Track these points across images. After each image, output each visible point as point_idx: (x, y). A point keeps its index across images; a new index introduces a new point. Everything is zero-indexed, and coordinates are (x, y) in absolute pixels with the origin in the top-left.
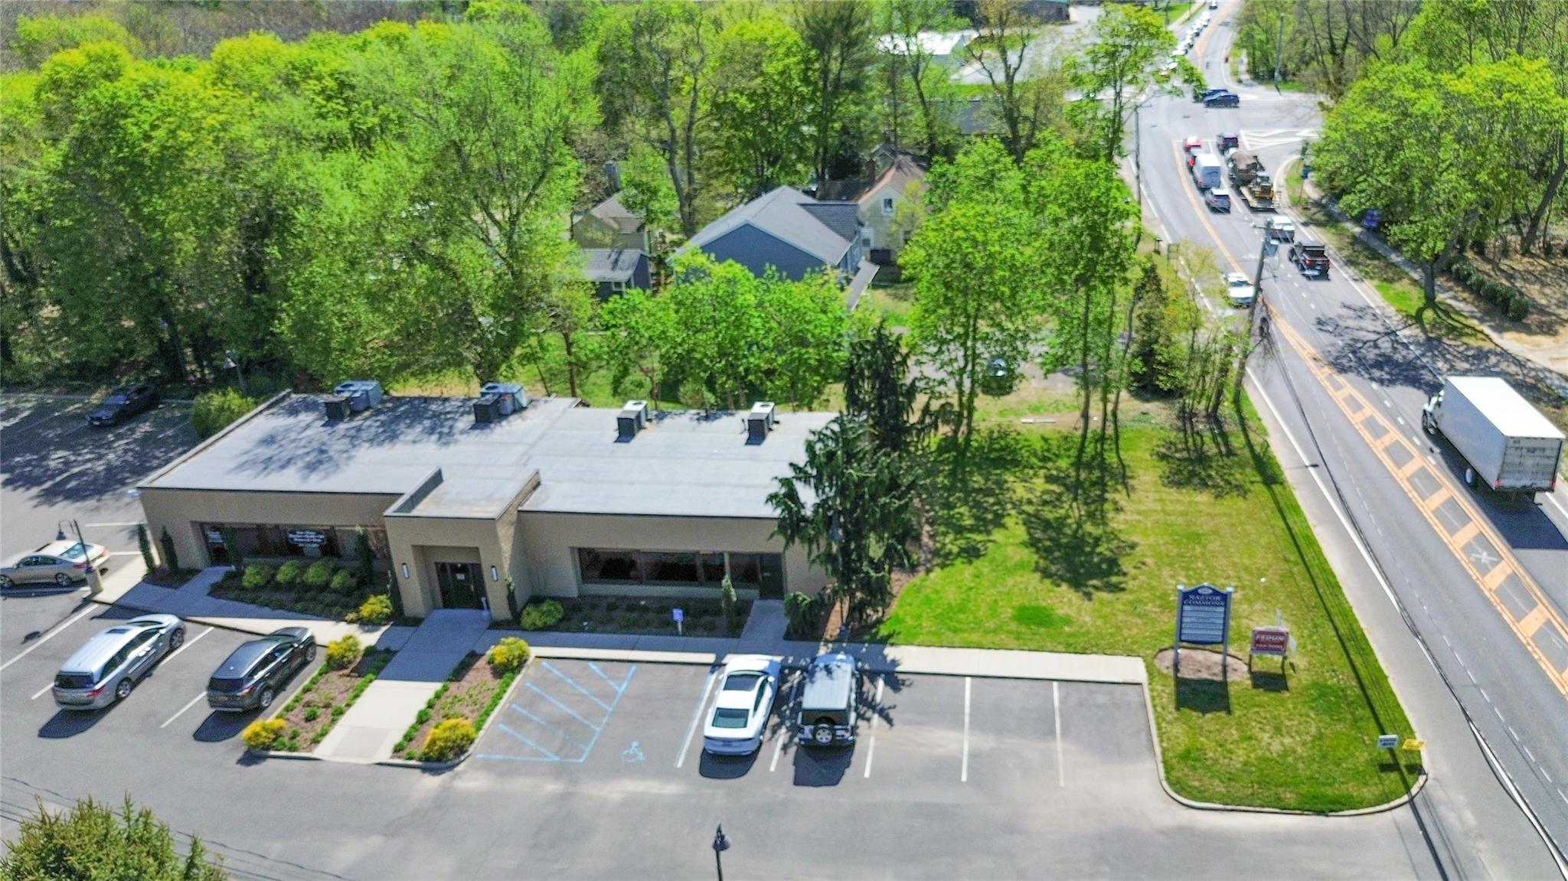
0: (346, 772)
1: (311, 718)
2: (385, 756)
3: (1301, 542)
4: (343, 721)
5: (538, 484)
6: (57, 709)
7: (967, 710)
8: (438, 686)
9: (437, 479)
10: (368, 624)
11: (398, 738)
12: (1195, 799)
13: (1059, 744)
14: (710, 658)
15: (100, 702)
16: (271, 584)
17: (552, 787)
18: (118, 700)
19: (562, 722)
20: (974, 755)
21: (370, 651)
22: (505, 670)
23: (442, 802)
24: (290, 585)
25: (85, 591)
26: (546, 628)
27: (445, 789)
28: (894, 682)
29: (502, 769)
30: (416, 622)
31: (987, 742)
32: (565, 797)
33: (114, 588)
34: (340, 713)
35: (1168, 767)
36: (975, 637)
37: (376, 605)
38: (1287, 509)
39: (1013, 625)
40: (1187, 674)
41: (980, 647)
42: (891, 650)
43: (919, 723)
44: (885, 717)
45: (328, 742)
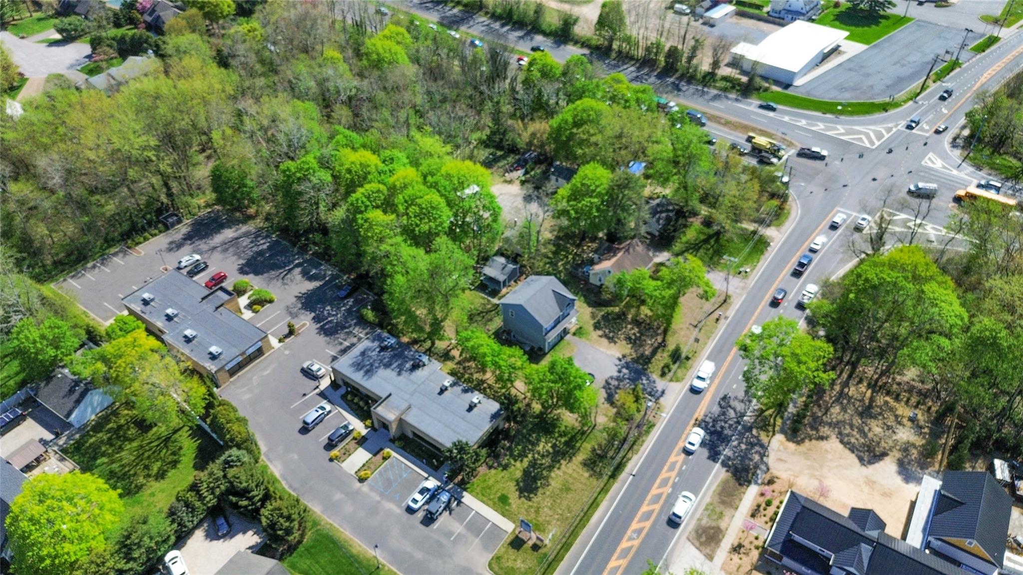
0: (345, 473)
1: (344, 453)
2: (353, 473)
3: (595, 505)
4: (350, 458)
6: (303, 425)
7: (467, 521)
8: (371, 455)
10: (367, 427)
11: (357, 469)
12: (490, 570)
13: (477, 540)
14: (426, 475)
15: (310, 428)
16: (352, 402)
17: (378, 498)
18: (314, 428)
19: (388, 480)
20: (459, 534)
21: (363, 437)
22: (385, 457)
23: (358, 492)
26: (398, 449)
27: (360, 488)
28: (459, 503)
29: (372, 488)
31: (464, 531)
32: (379, 502)
34: (350, 454)
35: (492, 559)
36: (485, 499)
37: (368, 422)
38: (604, 490)
39: (496, 500)
40: (520, 536)
41: (484, 502)
42: (465, 493)
43: (455, 519)
44: (450, 513)
45: (345, 462)
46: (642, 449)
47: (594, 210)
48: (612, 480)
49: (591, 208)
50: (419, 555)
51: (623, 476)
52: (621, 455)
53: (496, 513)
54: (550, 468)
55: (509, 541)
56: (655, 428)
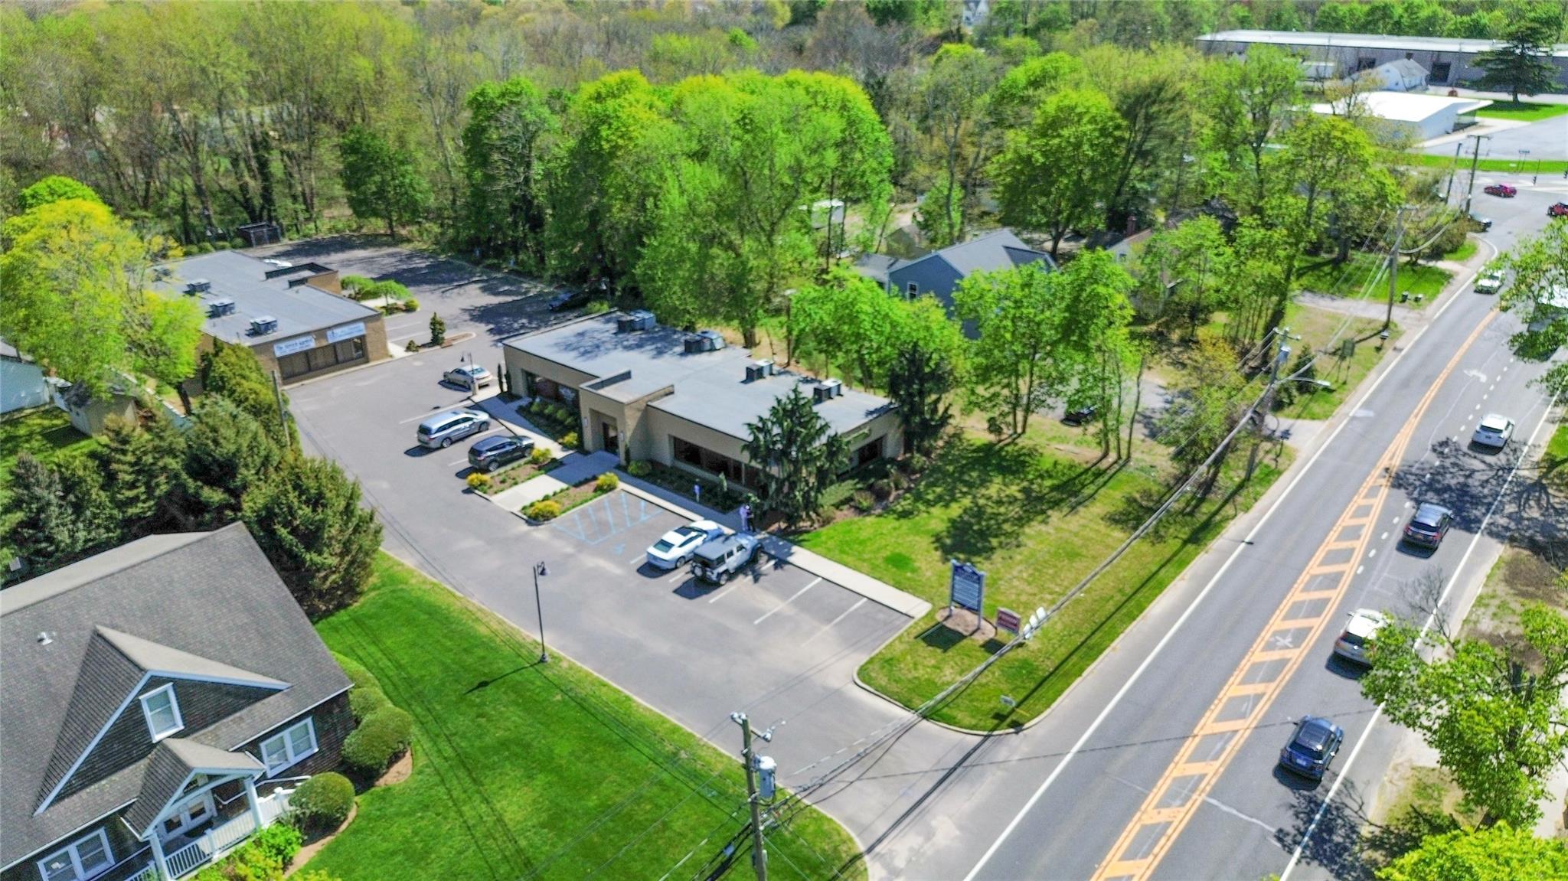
0: (498, 511)
1: (503, 482)
2: (517, 509)
4: (515, 488)
5: (672, 393)
6: (418, 444)
7: (800, 593)
8: (564, 486)
9: (627, 376)
10: (565, 447)
11: (527, 503)
12: (863, 681)
13: (827, 628)
15: (433, 445)
16: (540, 414)
18: (442, 447)
19: (603, 523)
20: (775, 615)
21: (554, 460)
22: (601, 490)
23: (520, 538)
24: (549, 417)
25: (469, 394)
26: (637, 476)
27: (527, 534)
28: (782, 563)
30: (586, 453)
31: (791, 611)
32: (571, 556)
33: (481, 396)
34: (516, 484)
35: (871, 661)
36: (849, 559)
37: (571, 438)
38: (1175, 562)
39: (879, 562)
40: (949, 624)
41: (846, 565)
42: (795, 549)
43: (767, 589)
44: (756, 580)
45: (500, 495)
46: (1258, 506)
47: (1086, 147)
48: (1190, 547)
49: (1078, 146)
50: (661, 647)
51: (1217, 544)
52: (1206, 508)
53: (879, 584)
54: (1021, 521)
55: (919, 630)
56: (1283, 479)
